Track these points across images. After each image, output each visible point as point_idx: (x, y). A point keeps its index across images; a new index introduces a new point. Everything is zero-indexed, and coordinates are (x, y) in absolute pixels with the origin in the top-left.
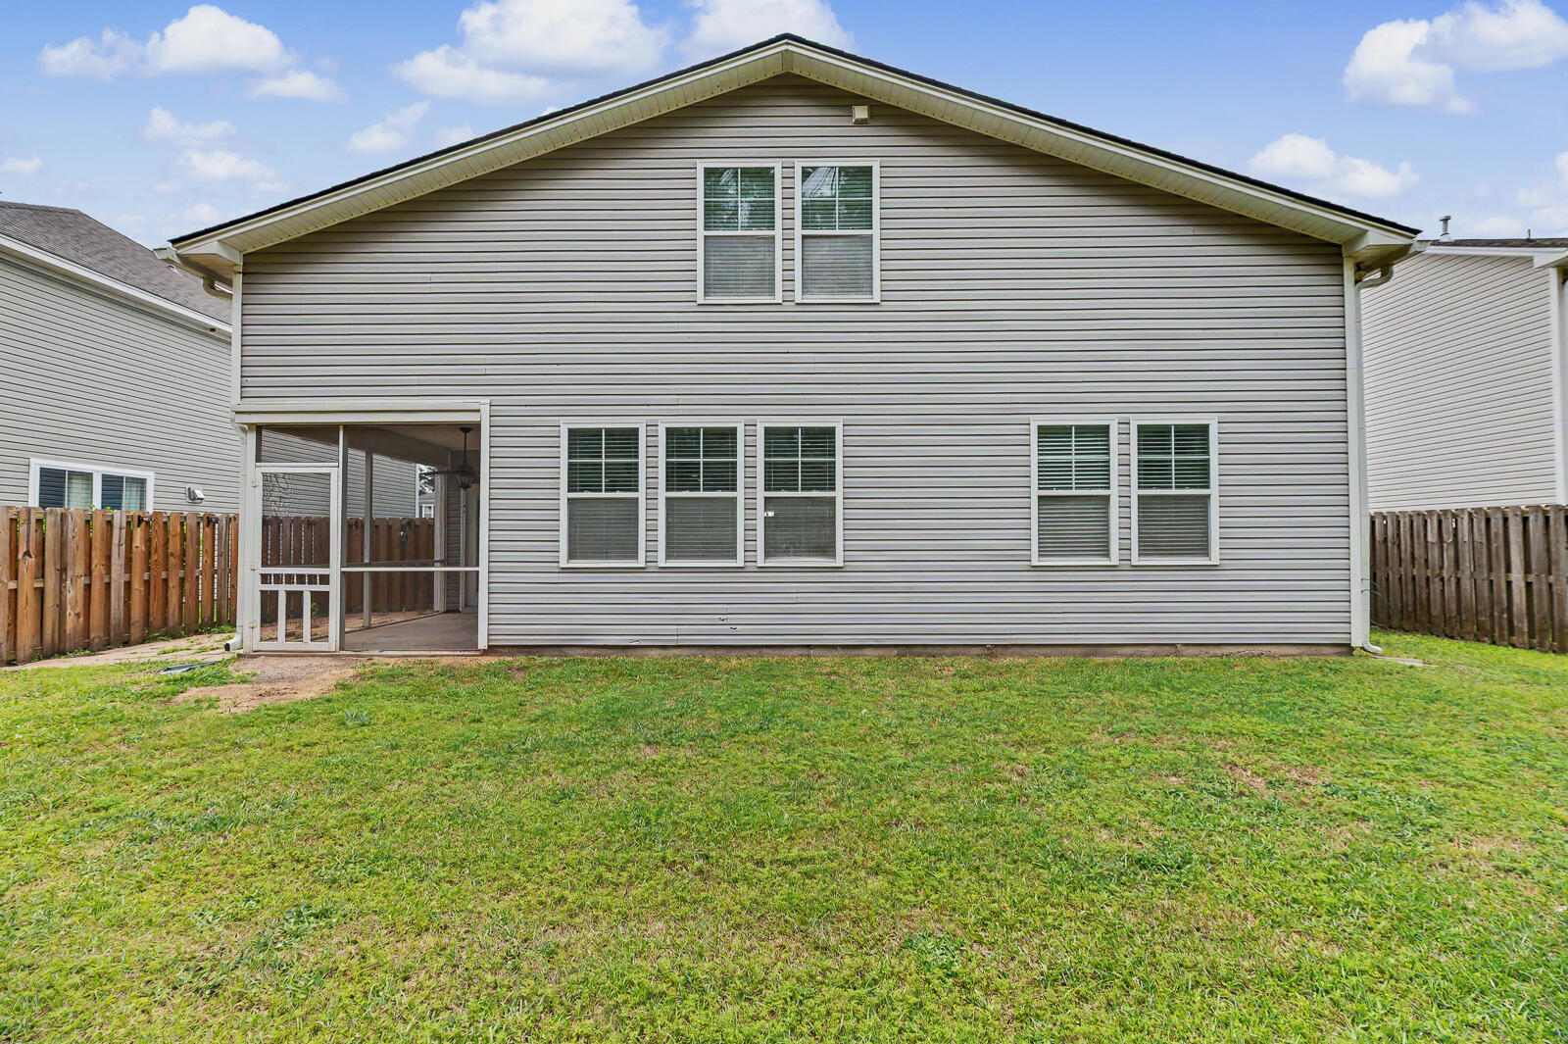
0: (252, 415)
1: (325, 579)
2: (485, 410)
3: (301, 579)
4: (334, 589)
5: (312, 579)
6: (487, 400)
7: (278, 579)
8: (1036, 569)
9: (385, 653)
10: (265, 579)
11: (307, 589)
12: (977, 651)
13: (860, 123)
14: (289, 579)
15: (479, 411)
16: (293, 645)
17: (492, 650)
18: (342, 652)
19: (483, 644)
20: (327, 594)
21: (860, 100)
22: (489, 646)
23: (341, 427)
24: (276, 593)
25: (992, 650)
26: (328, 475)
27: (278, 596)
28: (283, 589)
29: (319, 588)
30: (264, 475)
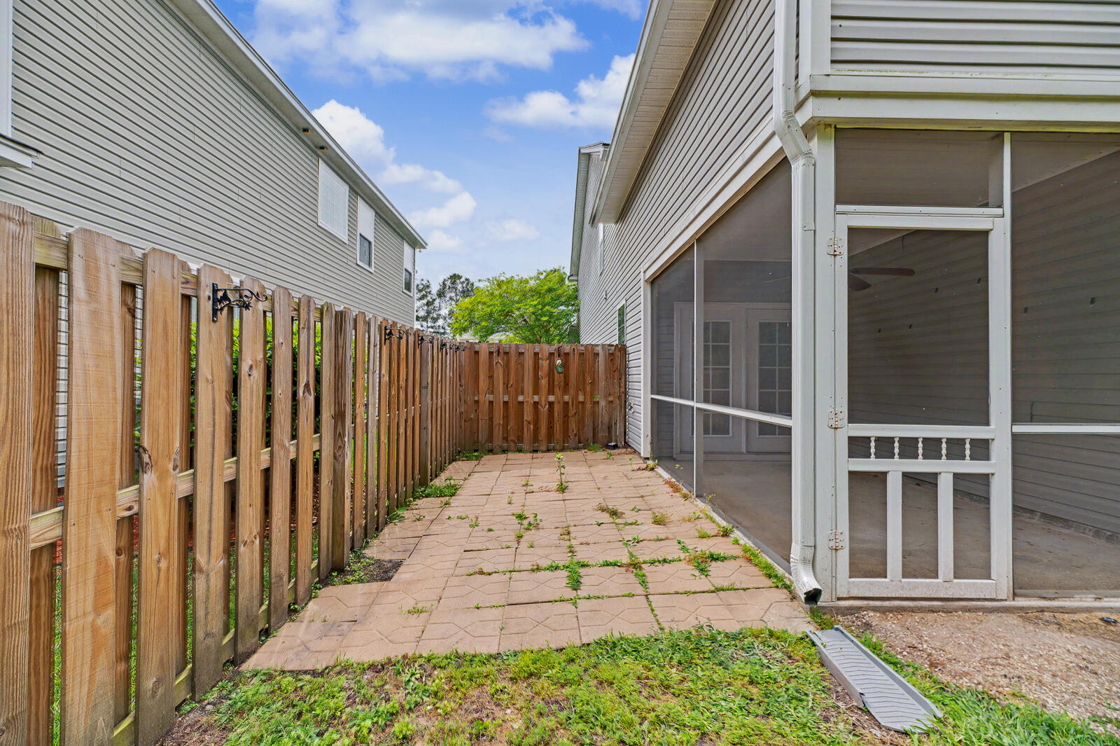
0: (844, 101)
1: (982, 449)
3: (932, 448)
4: (1000, 467)
5: (956, 448)
7: (885, 449)
10: (858, 447)
11: (945, 469)
14: (909, 448)
16: (921, 586)
20: (985, 479)
23: (1007, 137)
24: (881, 477)
26: (985, 233)
27: (884, 481)
28: (895, 468)
29: (969, 466)
30: (852, 231)
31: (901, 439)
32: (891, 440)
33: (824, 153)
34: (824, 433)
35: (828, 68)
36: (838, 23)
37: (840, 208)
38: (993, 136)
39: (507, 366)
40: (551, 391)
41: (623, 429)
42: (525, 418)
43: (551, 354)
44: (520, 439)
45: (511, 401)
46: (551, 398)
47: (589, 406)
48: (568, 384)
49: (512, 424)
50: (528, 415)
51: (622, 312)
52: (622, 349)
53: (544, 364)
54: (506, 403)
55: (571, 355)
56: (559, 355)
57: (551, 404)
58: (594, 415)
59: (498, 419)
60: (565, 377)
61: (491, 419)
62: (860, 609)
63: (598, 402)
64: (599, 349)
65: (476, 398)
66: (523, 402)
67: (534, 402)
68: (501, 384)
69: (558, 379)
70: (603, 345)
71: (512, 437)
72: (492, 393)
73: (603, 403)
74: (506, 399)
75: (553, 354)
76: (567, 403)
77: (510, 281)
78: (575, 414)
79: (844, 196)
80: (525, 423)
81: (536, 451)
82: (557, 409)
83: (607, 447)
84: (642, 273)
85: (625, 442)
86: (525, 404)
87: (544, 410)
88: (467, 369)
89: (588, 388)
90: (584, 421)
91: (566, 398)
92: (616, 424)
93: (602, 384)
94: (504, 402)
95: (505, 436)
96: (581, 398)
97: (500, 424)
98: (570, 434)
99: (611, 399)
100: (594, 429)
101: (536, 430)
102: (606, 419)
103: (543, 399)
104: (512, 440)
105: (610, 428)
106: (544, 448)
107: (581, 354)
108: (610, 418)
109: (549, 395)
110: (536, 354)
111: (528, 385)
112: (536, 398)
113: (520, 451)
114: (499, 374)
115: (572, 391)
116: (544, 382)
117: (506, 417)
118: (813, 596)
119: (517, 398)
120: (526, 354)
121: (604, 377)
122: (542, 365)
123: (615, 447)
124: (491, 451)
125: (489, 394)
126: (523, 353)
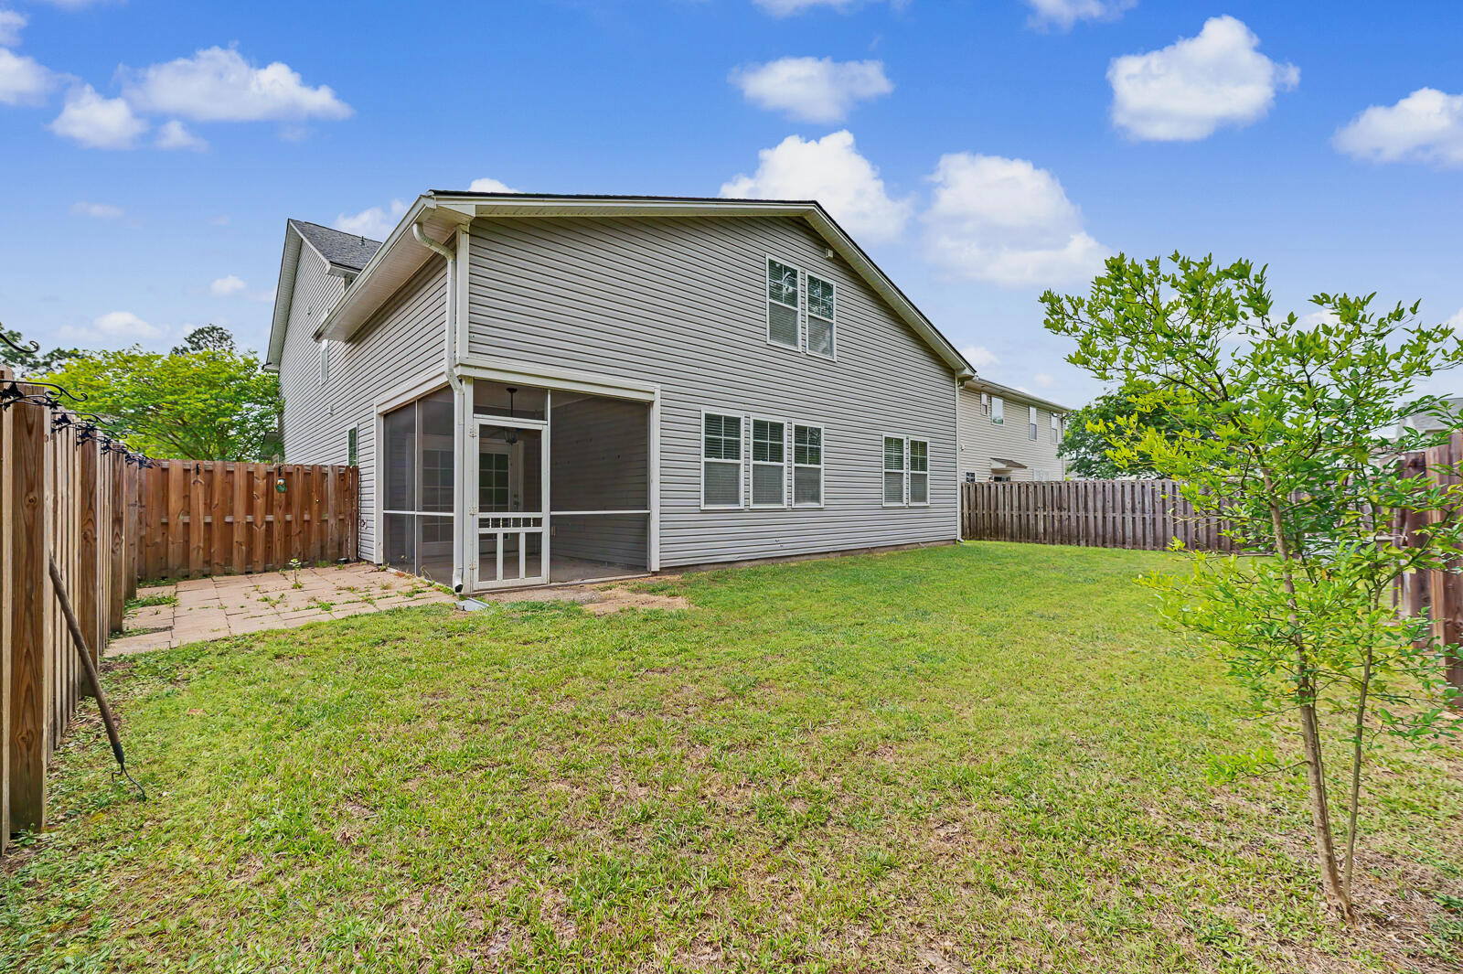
2: (658, 393)
3: (517, 522)
4: (545, 530)
5: (527, 522)
6: (659, 386)
7: (496, 523)
8: (884, 508)
9: (586, 581)
10: (483, 523)
11: (522, 531)
12: (865, 551)
13: (828, 259)
14: (506, 522)
15: (653, 393)
16: (510, 582)
17: (664, 571)
18: (553, 584)
19: (655, 566)
20: (539, 534)
21: (832, 249)
22: (661, 569)
23: (549, 391)
25: (870, 550)
26: (540, 431)
27: (496, 538)
28: (500, 531)
29: (532, 529)
30: (481, 426)
31: (514, 519)
32: (499, 519)
33: (468, 390)
34: (468, 517)
35: (467, 354)
36: (472, 335)
37: (475, 415)
38: (543, 390)
39: (209, 486)
40: (269, 510)
41: (354, 546)
42: (236, 539)
43: (269, 474)
44: (229, 562)
45: (215, 523)
46: (270, 518)
47: (316, 524)
48: (290, 504)
49: (216, 547)
50: (239, 536)
51: (353, 434)
52: (355, 471)
53: (261, 484)
54: (208, 525)
55: (295, 475)
56: (280, 475)
57: (269, 524)
58: (322, 532)
59: (197, 540)
60: (287, 496)
61: (187, 542)
62: (484, 594)
63: (327, 521)
64: (329, 470)
65: (164, 520)
66: (232, 523)
67: (248, 523)
68: (201, 503)
69: (279, 497)
70: (332, 467)
71: (216, 560)
72: (188, 513)
73: (332, 521)
74: (208, 520)
75: (272, 473)
76: (290, 522)
77: (149, 359)
78: (300, 532)
79: (477, 410)
80: (235, 544)
81: (251, 573)
82: (277, 528)
83: (337, 562)
84: (375, 406)
85: (357, 557)
86: (235, 525)
87: (260, 530)
88: (151, 488)
89: (315, 507)
90: (309, 540)
91: (288, 517)
92: (347, 540)
93: (332, 502)
94: (206, 524)
95: (208, 559)
96: (306, 517)
97: (199, 547)
98: (293, 552)
99: (341, 517)
100: (322, 547)
101: (250, 552)
102: (336, 537)
103: (259, 518)
104: (217, 564)
105: (340, 545)
106: (260, 569)
107: (306, 474)
108: (341, 537)
109: (266, 514)
110: (250, 474)
111: (239, 505)
112: (250, 518)
113: (228, 574)
114: (199, 494)
115: (296, 510)
116: (260, 502)
117: (209, 541)
118: (459, 589)
119: (224, 519)
120: (236, 473)
121: (334, 497)
122: (259, 485)
123: (346, 562)
124: (187, 577)
125: (184, 515)
126: (232, 472)
